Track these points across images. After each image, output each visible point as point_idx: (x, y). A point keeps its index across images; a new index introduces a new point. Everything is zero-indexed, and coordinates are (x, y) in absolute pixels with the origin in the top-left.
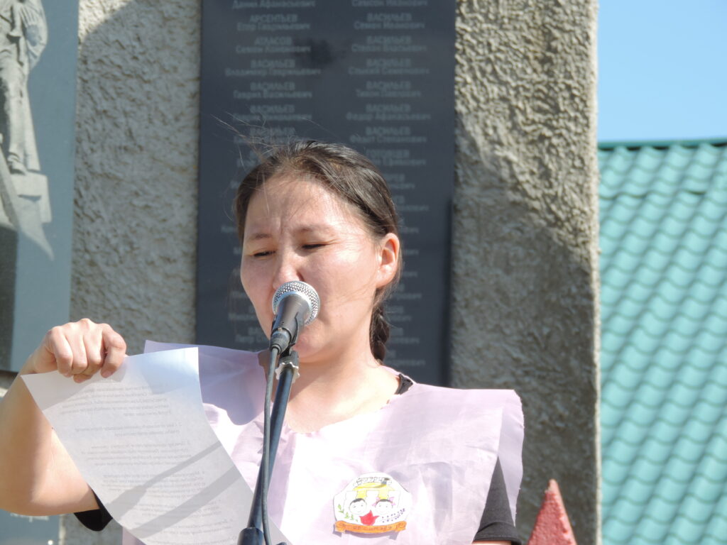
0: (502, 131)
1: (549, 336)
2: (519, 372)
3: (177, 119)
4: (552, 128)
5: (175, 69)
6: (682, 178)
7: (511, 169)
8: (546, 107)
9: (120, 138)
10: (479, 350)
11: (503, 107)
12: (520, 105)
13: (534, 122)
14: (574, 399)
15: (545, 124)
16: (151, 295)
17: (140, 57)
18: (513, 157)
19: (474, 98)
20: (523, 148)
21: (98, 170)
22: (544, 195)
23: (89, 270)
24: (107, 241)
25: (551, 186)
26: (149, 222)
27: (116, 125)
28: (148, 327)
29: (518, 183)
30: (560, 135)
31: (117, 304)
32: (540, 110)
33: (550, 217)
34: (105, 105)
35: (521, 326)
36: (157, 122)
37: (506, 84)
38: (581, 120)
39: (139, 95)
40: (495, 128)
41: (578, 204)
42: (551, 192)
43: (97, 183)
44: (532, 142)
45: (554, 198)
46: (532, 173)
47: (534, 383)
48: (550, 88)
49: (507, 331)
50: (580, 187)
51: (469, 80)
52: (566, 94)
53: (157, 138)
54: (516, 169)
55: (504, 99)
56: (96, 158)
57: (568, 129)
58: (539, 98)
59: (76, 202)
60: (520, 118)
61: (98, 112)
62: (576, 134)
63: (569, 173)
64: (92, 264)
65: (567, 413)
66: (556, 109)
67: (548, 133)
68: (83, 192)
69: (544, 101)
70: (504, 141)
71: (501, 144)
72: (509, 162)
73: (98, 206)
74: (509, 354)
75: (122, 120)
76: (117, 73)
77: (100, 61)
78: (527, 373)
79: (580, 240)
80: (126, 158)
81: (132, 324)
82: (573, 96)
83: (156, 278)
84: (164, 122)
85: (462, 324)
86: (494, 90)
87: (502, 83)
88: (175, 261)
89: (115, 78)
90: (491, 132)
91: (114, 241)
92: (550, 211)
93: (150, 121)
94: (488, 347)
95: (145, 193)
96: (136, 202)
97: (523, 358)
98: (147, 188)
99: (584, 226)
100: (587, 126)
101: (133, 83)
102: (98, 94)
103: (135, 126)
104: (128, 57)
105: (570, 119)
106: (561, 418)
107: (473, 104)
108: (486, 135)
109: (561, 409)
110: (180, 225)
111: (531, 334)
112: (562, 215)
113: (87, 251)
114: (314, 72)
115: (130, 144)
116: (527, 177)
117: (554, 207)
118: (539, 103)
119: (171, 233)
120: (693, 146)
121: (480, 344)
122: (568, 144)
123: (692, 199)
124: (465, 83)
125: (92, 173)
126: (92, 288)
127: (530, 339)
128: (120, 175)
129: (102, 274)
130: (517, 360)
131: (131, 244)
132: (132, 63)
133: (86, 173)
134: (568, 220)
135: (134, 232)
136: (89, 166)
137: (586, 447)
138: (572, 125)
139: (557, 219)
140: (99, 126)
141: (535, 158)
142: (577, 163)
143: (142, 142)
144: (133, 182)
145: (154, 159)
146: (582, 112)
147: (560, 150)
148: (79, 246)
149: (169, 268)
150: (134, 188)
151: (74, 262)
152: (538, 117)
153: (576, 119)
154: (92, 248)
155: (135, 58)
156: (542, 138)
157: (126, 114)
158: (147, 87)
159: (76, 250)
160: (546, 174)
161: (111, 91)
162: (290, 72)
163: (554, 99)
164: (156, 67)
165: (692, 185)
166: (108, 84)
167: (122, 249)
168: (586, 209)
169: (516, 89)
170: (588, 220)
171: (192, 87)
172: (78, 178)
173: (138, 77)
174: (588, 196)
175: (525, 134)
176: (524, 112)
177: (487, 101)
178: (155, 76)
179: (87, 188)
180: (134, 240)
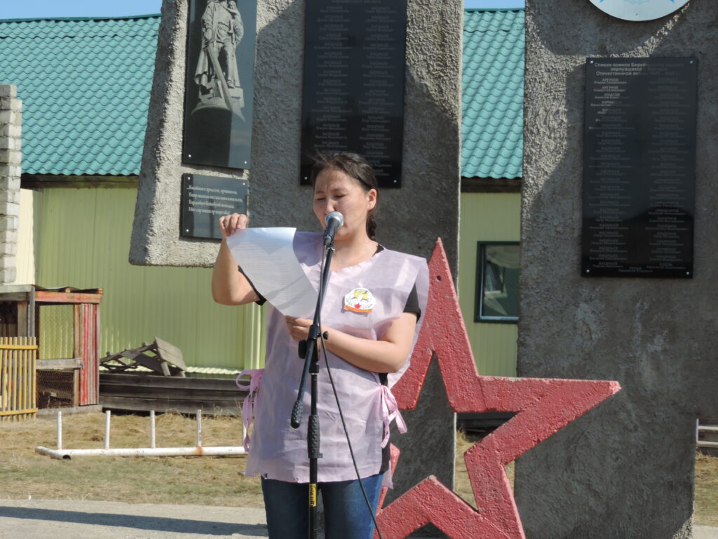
0: (424, 73)
1: (441, 156)
2: (429, 170)
3: (295, 66)
4: (444, 73)
5: (294, 46)
6: (500, 25)
7: (427, 88)
8: (442, 64)
9: (272, 73)
10: (413, 161)
11: (424, 63)
12: (431, 63)
13: (437, 70)
14: (450, 181)
15: (441, 71)
16: (284, 136)
17: (281, 41)
18: (428, 84)
19: (413, 59)
20: (432, 80)
21: (263, 85)
22: (440, 100)
23: (259, 126)
24: (266, 114)
25: (443, 96)
26: (283, 107)
27: (271, 68)
28: (282, 149)
29: (431, 94)
30: (447, 76)
31: (270, 139)
32: (439, 65)
33: (442, 109)
34: (266, 59)
35: (430, 152)
36: (287, 66)
37: (426, 54)
38: (456, 70)
39: (280, 56)
40: (421, 72)
41: (453, 103)
42: (443, 98)
43: (263, 91)
44: (436, 78)
45: (444, 101)
46: (436, 91)
47: (435, 175)
48: (443, 57)
49: (424, 154)
50: (455, 96)
51: (411, 52)
52: (450, 59)
53: (287, 73)
54: (429, 89)
55: (425, 60)
56: (262, 81)
57: (450, 73)
58: (439, 61)
59: (254, 99)
60: (431, 68)
61: (263, 63)
62: (454, 75)
63: (450, 91)
64: (260, 123)
65: (447, 187)
66: (446, 65)
67: (442, 75)
68: (257, 95)
69: (441, 62)
70: (425, 77)
71: (423, 78)
72: (427, 86)
73: (263, 100)
74: (424, 163)
75: (273, 66)
76: (271, 47)
77: (265, 42)
78: (432, 171)
79: (454, 118)
80: (275, 81)
81: (275, 147)
82: (452, 60)
83: (285, 129)
84: (290, 67)
85: (407, 150)
86: (421, 57)
87: (424, 54)
88: (293, 123)
89: (271, 49)
90: (419, 74)
91: (269, 114)
92: (443, 106)
93: (284, 66)
94: (416, 160)
95: (282, 95)
96: (278, 98)
97: (431, 165)
98: (283, 93)
99: (456, 112)
100: (458, 72)
101: (278, 51)
102: (263, 55)
103: (278, 68)
104: (276, 40)
105: (451, 69)
106: (445, 189)
107: (413, 62)
108: (418, 75)
109: (445, 185)
110: (295, 108)
111: (434, 155)
112: (447, 108)
113: (258, 118)
114: (350, 48)
115: (276, 75)
116: (434, 92)
117: (444, 105)
118: (439, 62)
119: (292, 111)
120: (505, 11)
121: (413, 159)
122: (450, 80)
123: (504, 33)
124: (410, 54)
125: (261, 87)
126: (260, 133)
127: (433, 157)
128: (272, 88)
129: (264, 127)
130: (428, 165)
131: (276, 116)
132: (277, 43)
133: (259, 87)
134: (449, 110)
135: (277, 111)
136: (260, 84)
137: (454, 200)
138: (452, 72)
139: (445, 109)
140: (264, 68)
141: (437, 85)
142: (454, 87)
143: (281, 75)
144: (277, 90)
145: (285, 81)
146: (456, 67)
147: (447, 81)
148: (255, 116)
149: (290, 125)
150: (277, 93)
151: (254, 123)
152: (438, 68)
153: (453, 69)
154: (261, 117)
155: (278, 41)
156: (440, 76)
157: (274, 63)
158: (283, 53)
159: (254, 118)
160: (441, 91)
161: (269, 54)
162: (341, 48)
163: (445, 61)
164: (287, 45)
165: (504, 28)
166: (268, 51)
167: (272, 117)
168: (457, 105)
169: (430, 56)
170: (457, 110)
171: (301, 53)
172: (255, 89)
173: (280, 48)
174: (458, 100)
175: (433, 75)
176: (433, 66)
177: (418, 61)
178: (286, 48)
179: (259, 93)
180: (277, 114)
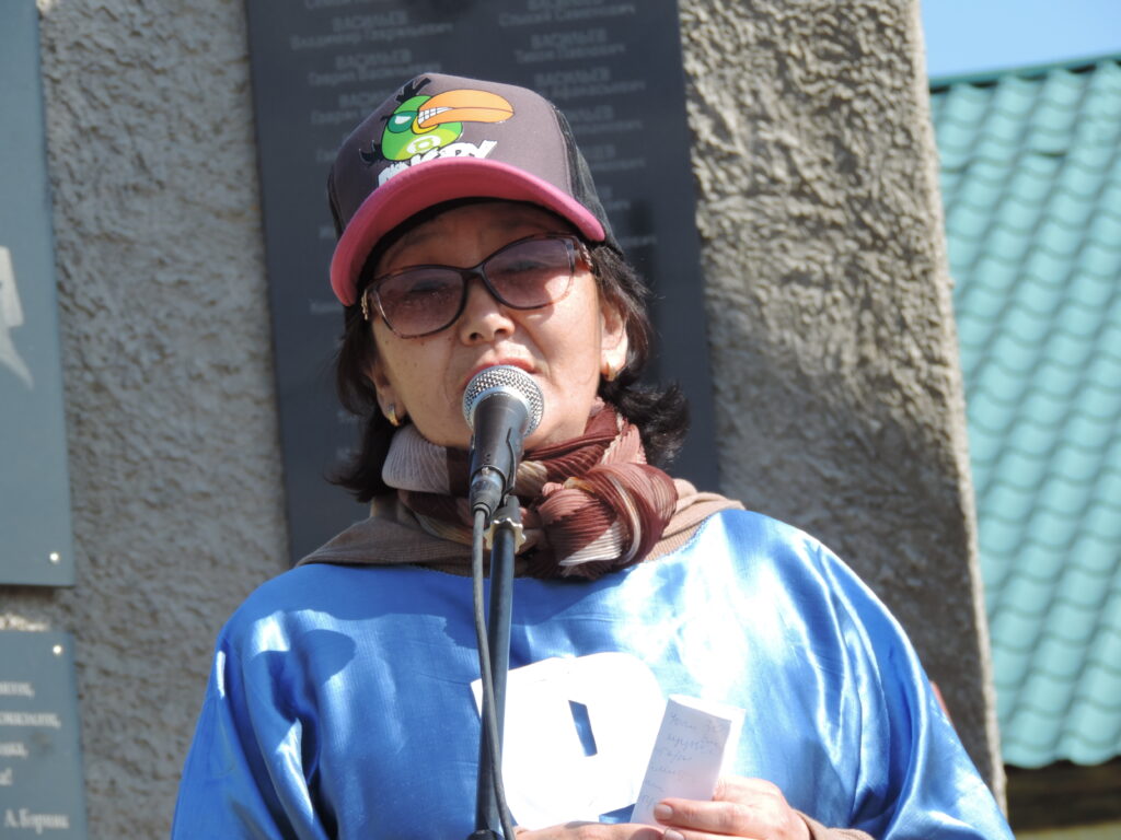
0: (768, 97)
1: (881, 434)
2: (837, 501)
3: (217, 130)
4: (851, 84)
5: (206, 45)
6: (1025, 132)
7: (789, 159)
8: (838, 49)
9: (125, 172)
10: (765, 471)
11: (765, 56)
12: (794, 50)
13: (819, 77)
14: (934, 536)
15: (839, 79)
16: (202, 430)
17: (146, 32)
18: (790, 139)
19: (715, 45)
20: (805, 122)
21: (92, 228)
22: (849, 199)
23: (93, 400)
24: (120, 347)
25: (859, 182)
26: (188, 308)
27: (116, 150)
28: (203, 486)
29: (804, 182)
30: (867, 95)
31: (147, 452)
32: (827, 56)
33: (864, 235)
34: (92, 118)
35: (832, 423)
36: (184, 139)
37: (766, 16)
38: (900, 66)
39: (149, 96)
40: (755, 94)
41: (908, 207)
42: (861, 192)
43: (93, 251)
44: (821, 111)
45: (867, 202)
46: (825, 163)
47: (864, 517)
48: (841, 17)
49: (810, 434)
50: (910, 179)
51: (704, 16)
52: (871, 25)
53: (187, 165)
54: (799, 160)
55: (765, 43)
56: (86, 210)
57: (879, 83)
58: (824, 36)
59: (60, 287)
60: (796, 73)
61: (82, 132)
62: (894, 90)
63: (888, 157)
64: (98, 387)
65: (923, 563)
66: (855, 52)
67: (844, 92)
68: (72, 269)
69: (833, 39)
70: (773, 112)
71: (768, 119)
72: (785, 149)
73: (100, 290)
74: (814, 471)
75: (124, 140)
76: (109, 63)
77: (78, 45)
78: (850, 502)
79: (918, 268)
80: (138, 204)
81: (176, 484)
82: (881, 27)
83: (208, 401)
84: (197, 139)
85: (732, 429)
86: (749, 30)
87: (759, 16)
88: (237, 370)
89: (107, 72)
90: (749, 100)
91: (131, 347)
92: (863, 225)
93: (172, 137)
94: (780, 464)
95: (176, 260)
96: (162, 276)
97: (841, 476)
98: (178, 251)
99: (923, 245)
100: (911, 74)
101: (137, 75)
102: (79, 101)
103: (146, 148)
104: (124, 34)
105: (880, 66)
106: (914, 571)
107: (714, 55)
108: (741, 106)
109: (912, 555)
110: (240, 309)
111: (850, 435)
112: (882, 230)
113: (87, 367)
114: (440, 28)
115: (142, 180)
116: (818, 170)
117: (867, 218)
118: (826, 44)
119: (225, 322)
120: (1038, 76)
121: (766, 460)
122: (882, 109)
123: (1045, 166)
124: (698, 23)
125: (83, 236)
126: (102, 429)
127: (849, 444)
128: (130, 234)
129: (117, 404)
130: (831, 482)
131: (160, 349)
132: (132, 43)
133: (74, 237)
134: (894, 236)
135: (164, 328)
136: (77, 224)
137: (962, 616)
138: (884, 76)
139: (876, 236)
140: (86, 154)
141: (828, 137)
142: (900, 139)
143: (162, 173)
144: (154, 244)
145: (184, 201)
146: (900, 53)
147: (870, 119)
148: (73, 360)
149: (228, 383)
150: (156, 253)
151: (67, 388)
152: (826, 68)
153: (890, 65)
154: (95, 361)
155: (136, 34)
156: (837, 102)
157: (129, 130)
158: (161, 81)
159: (69, 368)
160: (848, 164)
161: (102, 95)
162: (401, 33)
163: (850, 35)
164: (173, 46)
165: (1043, 142)
166: (95, 84)
167: (145, 358)
168: (923, 215)
169: (784, 23)
170: (928, 233)
171: (237, 74)
172: (60, 246)
173: (145, 65)
174: (924, 193)
175: (808, 98)
176: (801, 62)
177: (738, 49)
178: (172, 61)
179: (77, 261)
180: (164, 340)
